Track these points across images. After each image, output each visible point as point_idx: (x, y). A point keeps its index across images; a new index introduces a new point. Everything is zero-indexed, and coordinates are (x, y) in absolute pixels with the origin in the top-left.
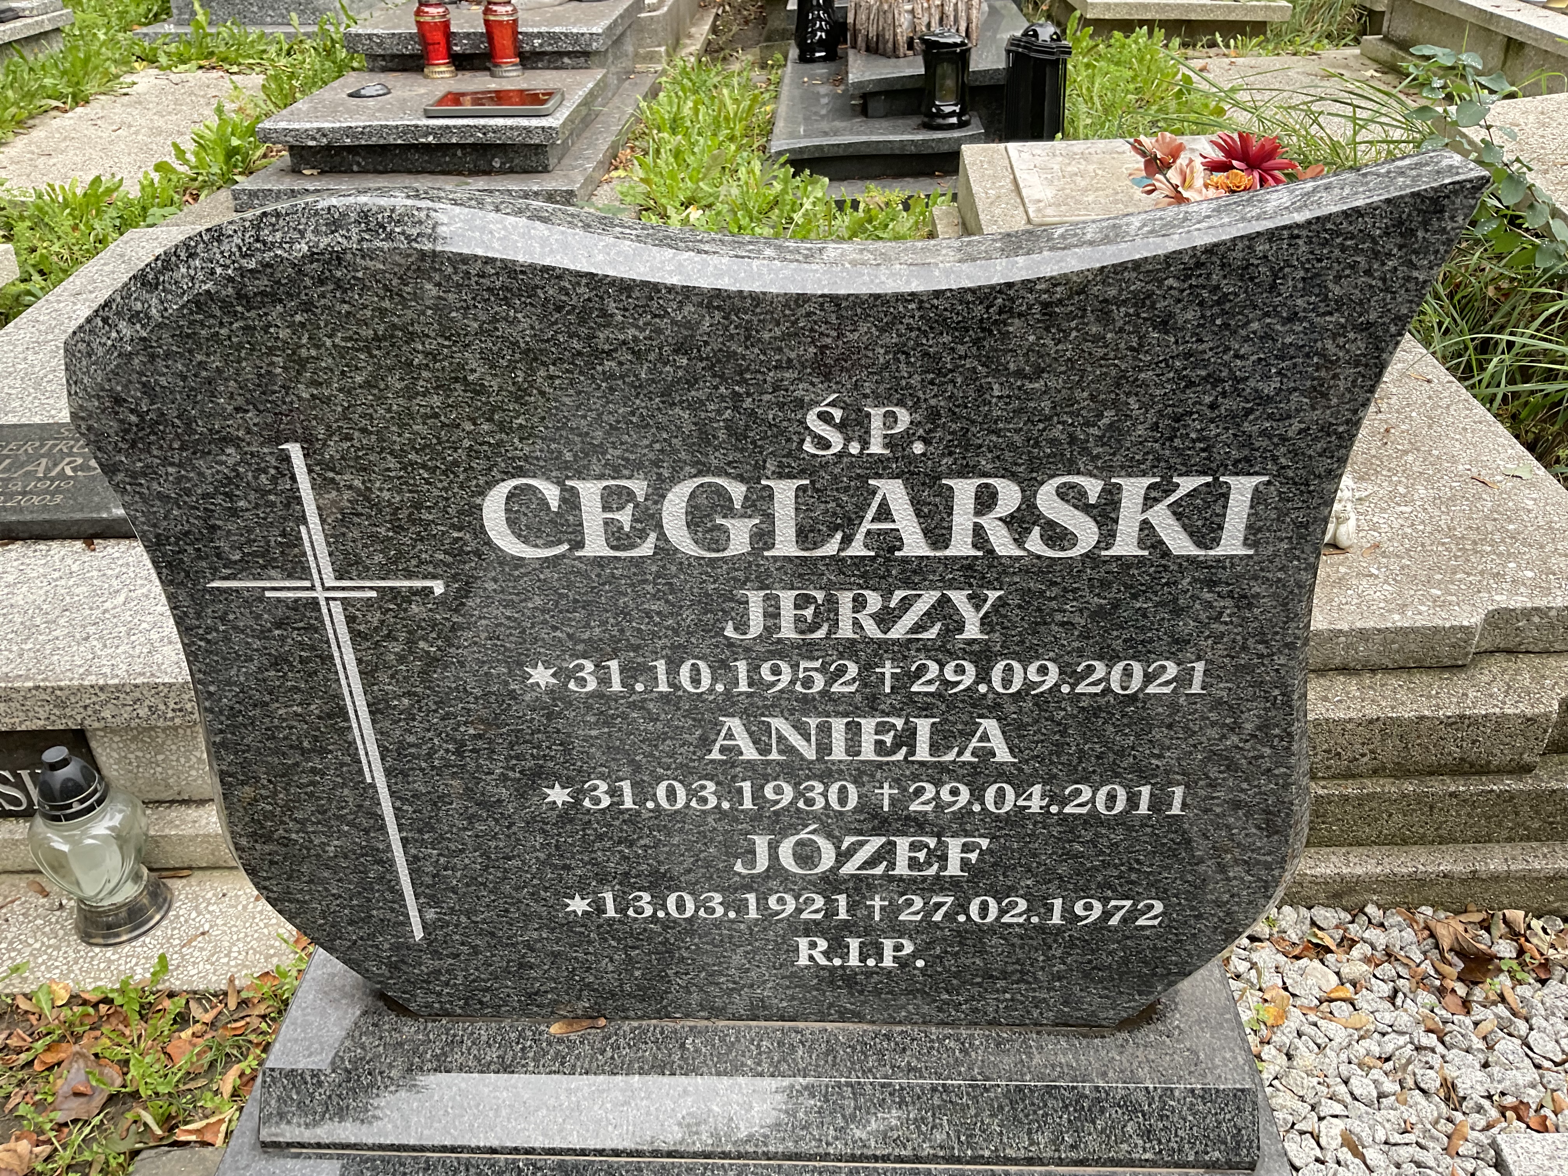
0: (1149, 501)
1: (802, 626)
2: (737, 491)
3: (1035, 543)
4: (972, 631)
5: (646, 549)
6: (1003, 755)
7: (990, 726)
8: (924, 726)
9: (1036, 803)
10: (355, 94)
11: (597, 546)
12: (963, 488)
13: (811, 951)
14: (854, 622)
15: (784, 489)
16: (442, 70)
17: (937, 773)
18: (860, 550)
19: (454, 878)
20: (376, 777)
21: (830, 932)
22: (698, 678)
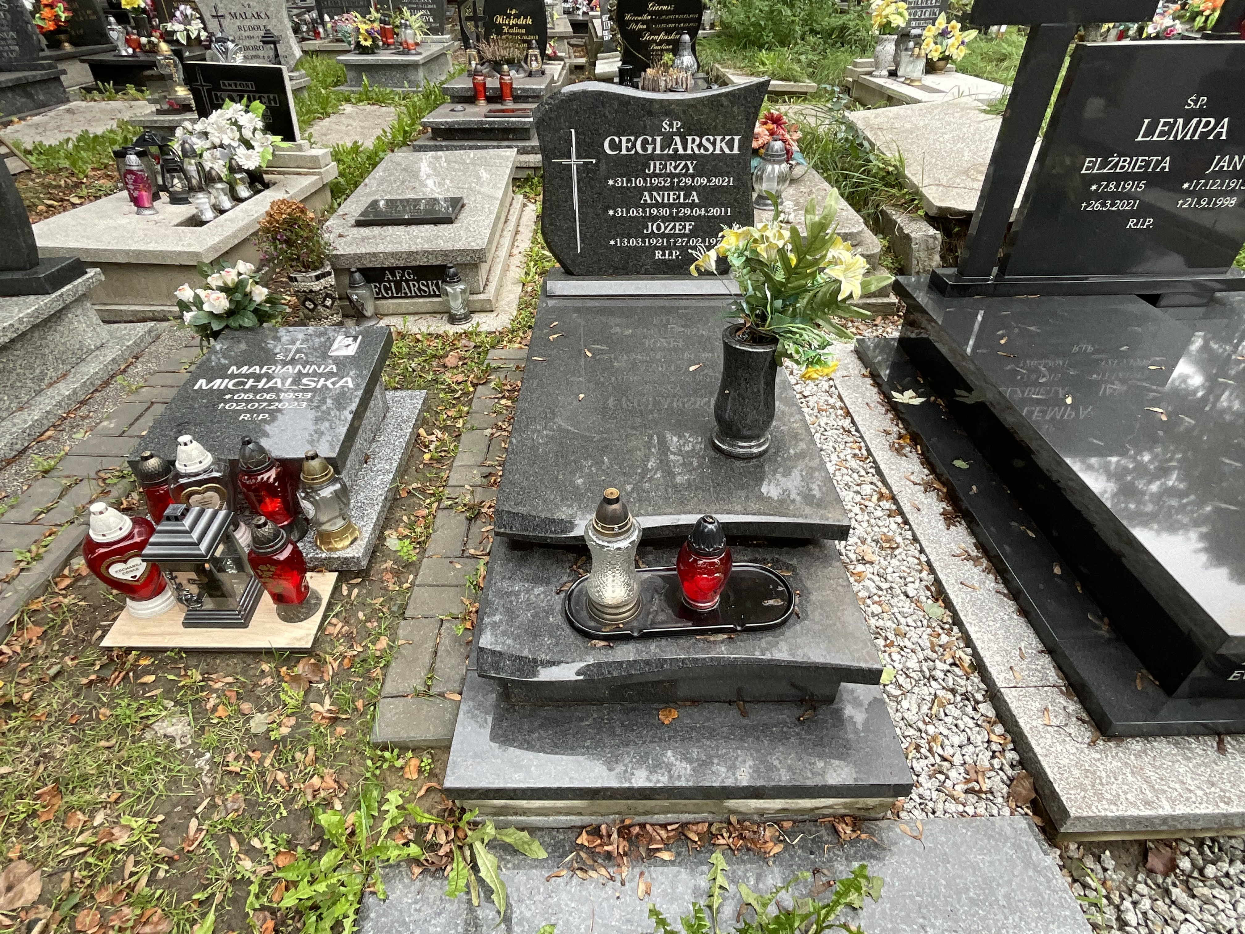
0: (722, 141)
1: (660, 170)
2: (650, 139)
3: (702, 151)
4: (691, 171)
5: (633, 152)
6: (697, 201)
7: (694, 193)
8: (682, 193)
9: (703, 213)
10: (452, 110)
11: (624, 152)
12: (690, 139)
13: (658, 254)
14: (670, 169)
15: (658, 139)
16: (482, 102)
17: (684, 205)
18: (671, 152)
19: (588, 235)
20: (576, 208)
21: (663, 249)
22: (640, 182)
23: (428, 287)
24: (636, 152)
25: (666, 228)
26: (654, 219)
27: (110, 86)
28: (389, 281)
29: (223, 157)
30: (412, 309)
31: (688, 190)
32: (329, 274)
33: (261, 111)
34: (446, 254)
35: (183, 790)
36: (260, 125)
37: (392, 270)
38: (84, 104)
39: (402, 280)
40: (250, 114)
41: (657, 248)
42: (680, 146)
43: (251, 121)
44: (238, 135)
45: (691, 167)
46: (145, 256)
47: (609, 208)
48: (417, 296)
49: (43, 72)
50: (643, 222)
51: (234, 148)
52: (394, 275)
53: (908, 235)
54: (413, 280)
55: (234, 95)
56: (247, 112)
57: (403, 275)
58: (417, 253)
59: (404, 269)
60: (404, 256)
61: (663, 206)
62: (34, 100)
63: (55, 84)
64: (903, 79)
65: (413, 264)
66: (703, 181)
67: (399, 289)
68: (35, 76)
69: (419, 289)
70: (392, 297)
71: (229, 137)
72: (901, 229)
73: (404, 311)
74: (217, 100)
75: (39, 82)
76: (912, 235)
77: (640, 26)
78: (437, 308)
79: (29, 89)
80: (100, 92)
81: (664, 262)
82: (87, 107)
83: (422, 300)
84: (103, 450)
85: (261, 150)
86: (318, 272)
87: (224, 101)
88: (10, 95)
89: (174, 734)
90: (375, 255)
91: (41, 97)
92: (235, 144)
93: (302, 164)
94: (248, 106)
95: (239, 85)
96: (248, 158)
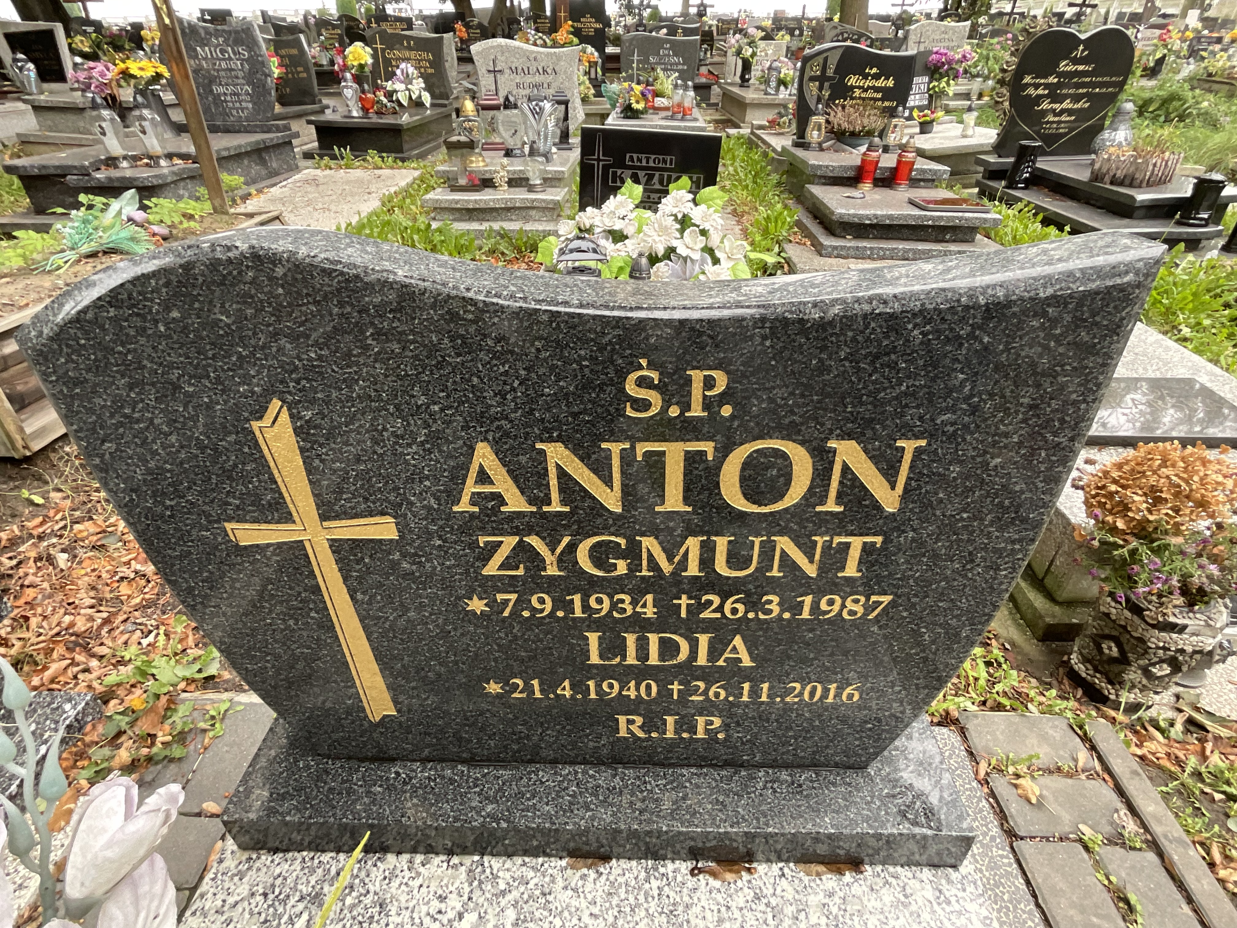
27: (347, 151)
33: (720, 203)
36: (720, 223)
38: (318, 172)
40: (706, 206)
43: (706, 217)
49: (278, 135)
51: (694, 262)
55: (641, 174)
56: (697, 202)
62: (268, 169)
63: (288, 148)
68: (272, 139)
74: (615, 182)
75: (274, 146)
77: (1040, 91)
79: (264, 155)
80: (334, 157)
82: (325, 177)
85: (730, 265)
88: (246, 162)
91: (274, 165)
95: (653, 161)
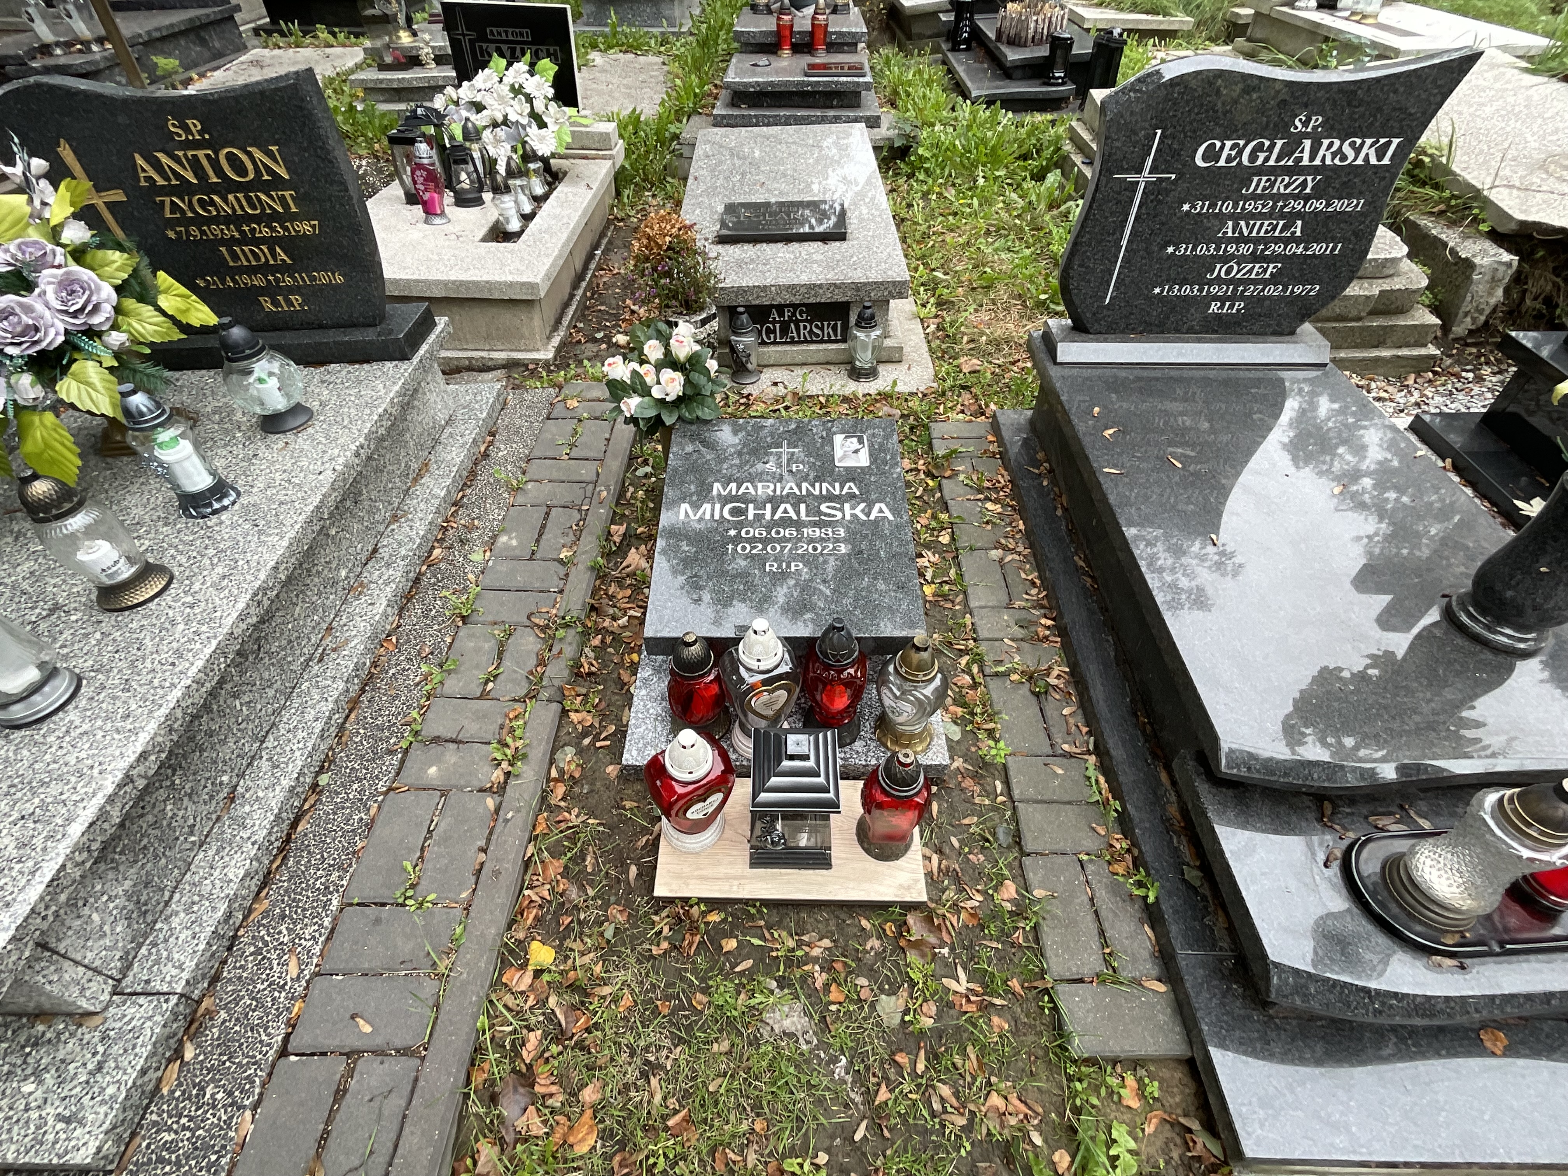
0: (1372, 146)
1: (1264, 189)
2: (1267, 144)
3: (1336, 161)
4: (1308, 190)
5: (1234, 163)
6: (1298, 233)
7: (1299, 223)
8: (1281, 223)
9: (1300, 250)
10: (755, 65)
11: (1222, 163)
12: (1326, 142)
13: (1214, 308)
14: (1279, 187)
15: (1279, 143)
16: (786, 52)
17: (1277, 240)
18: (1290, 163)
19: (1127, 280)
20: (1124, 243)
21: (1223, 300)
22: (1227, 207)
23: (822, 330)
24: (1240, 163)
25: (1238, 272)
26: (1226, 259)
27: (295, 27)
28: (774, 322)
29: (509, 138)
30: (799, 358)
31: (1291, 218)
32: (714, 316)
33: (552, 73)
34: (858, 287)
35: (834, 1114)
36: (551, 92)
37: (780, 308)
38: (266, 52)
39: (790, 321)
40: (537, 77)
41: (1216, 298)
42: (1306, 155)
43: (539, 87)
44: (527, 110)
45: (1310, 184)
46: (467, 288)
47: (1168, 244)
48: (806, 342)
49: (216, 9)
50: (1209, 263)
51: (524, 127)
52: (781, 314)
53: (1467, 259)
54: (806, 321)
55: (504, 47)
56: (532, 73)
57: (794, 314)
58: (820, 286)
59: (795, 306)
60: (803, 290)
61: (1247, 240)
62: (209, 49)
63: (229, 26)
64: (1347, 13)
65: (812, 300)
66: (1319, 205)
67: (785, 331)
68: (208, 15)
69: (811, 332)
70: (775, 343)
71: (517, 111)
72: (1453, 251)
73: (789, 361)
74: (482, 55)
75: (212, 23)
76: (1477, 260)
78: (832, 357)
79: (202, 34)
80: (283, 34)
81: (1218, 317)
82: (273, 57)
83: (813, 347)
84: (520, 580)
85: (556, 128)
86: (704, 315)
87: (490, 56)
88: (183, 43)
89: (793, 1029)
90: (765, 288)
91: (217, 44)
92: (524, 121)
93: (587, 143)
94: (532, 65)
95: (511, 34)
96: (542, 139)
